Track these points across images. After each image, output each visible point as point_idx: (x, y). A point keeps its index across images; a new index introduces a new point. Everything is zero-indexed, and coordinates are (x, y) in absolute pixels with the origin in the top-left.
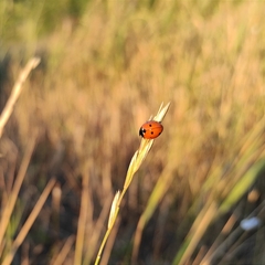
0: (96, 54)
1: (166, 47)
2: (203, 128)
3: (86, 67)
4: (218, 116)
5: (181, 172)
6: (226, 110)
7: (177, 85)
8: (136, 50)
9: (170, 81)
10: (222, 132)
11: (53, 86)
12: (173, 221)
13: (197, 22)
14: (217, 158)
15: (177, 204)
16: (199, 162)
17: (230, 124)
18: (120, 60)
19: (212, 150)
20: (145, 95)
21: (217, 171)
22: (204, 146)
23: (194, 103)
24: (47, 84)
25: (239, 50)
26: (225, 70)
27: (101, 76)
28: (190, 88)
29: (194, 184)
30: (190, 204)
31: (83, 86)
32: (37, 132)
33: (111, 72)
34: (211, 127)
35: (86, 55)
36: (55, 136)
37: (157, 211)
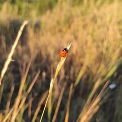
0: (58, 23)
1: (84, 20)
2: (97, 50)
3: (55, 28)
4: (103, 46)
5: (89, 66)
6: (105, 43)
7: (88, 34)
8: (73, 21)
9: (85, 33)
10: (104, 52)
11: (43, 35)
12: (86, 84)
13: (95, 11)
14: (103, 61)
15: (88, 78)
16: (96, 63)
17: (107, 49)
18: (67, 25)
19: (100, 58)
20: (76, 38)
21: (102, 66)
22: (97, 57)
23: (94, 41)
24: (41, 34)
25: (111, 21)
26: (105, 29)
27: (60, 31)
28: (92, 35)
29: (94, 71)
30: (93, 78)
31: (54, 34)
32: (37, 51)
33: (64, 29)
34: (100, 50)
35: (55, 23)
36: (43, 53)
37: (81, 80)
